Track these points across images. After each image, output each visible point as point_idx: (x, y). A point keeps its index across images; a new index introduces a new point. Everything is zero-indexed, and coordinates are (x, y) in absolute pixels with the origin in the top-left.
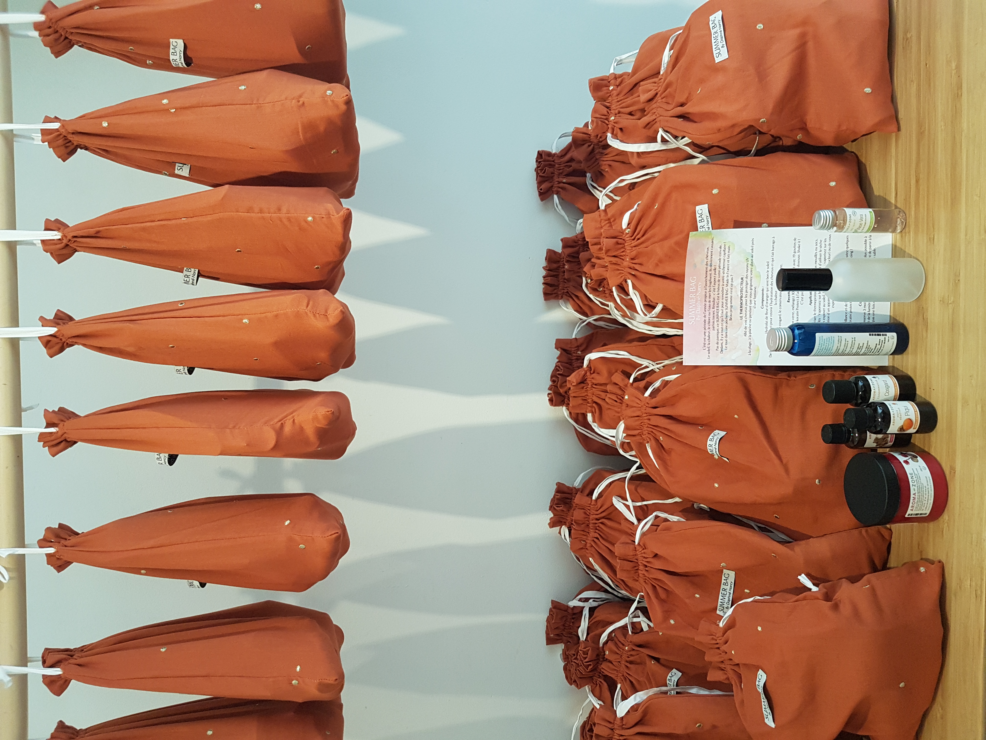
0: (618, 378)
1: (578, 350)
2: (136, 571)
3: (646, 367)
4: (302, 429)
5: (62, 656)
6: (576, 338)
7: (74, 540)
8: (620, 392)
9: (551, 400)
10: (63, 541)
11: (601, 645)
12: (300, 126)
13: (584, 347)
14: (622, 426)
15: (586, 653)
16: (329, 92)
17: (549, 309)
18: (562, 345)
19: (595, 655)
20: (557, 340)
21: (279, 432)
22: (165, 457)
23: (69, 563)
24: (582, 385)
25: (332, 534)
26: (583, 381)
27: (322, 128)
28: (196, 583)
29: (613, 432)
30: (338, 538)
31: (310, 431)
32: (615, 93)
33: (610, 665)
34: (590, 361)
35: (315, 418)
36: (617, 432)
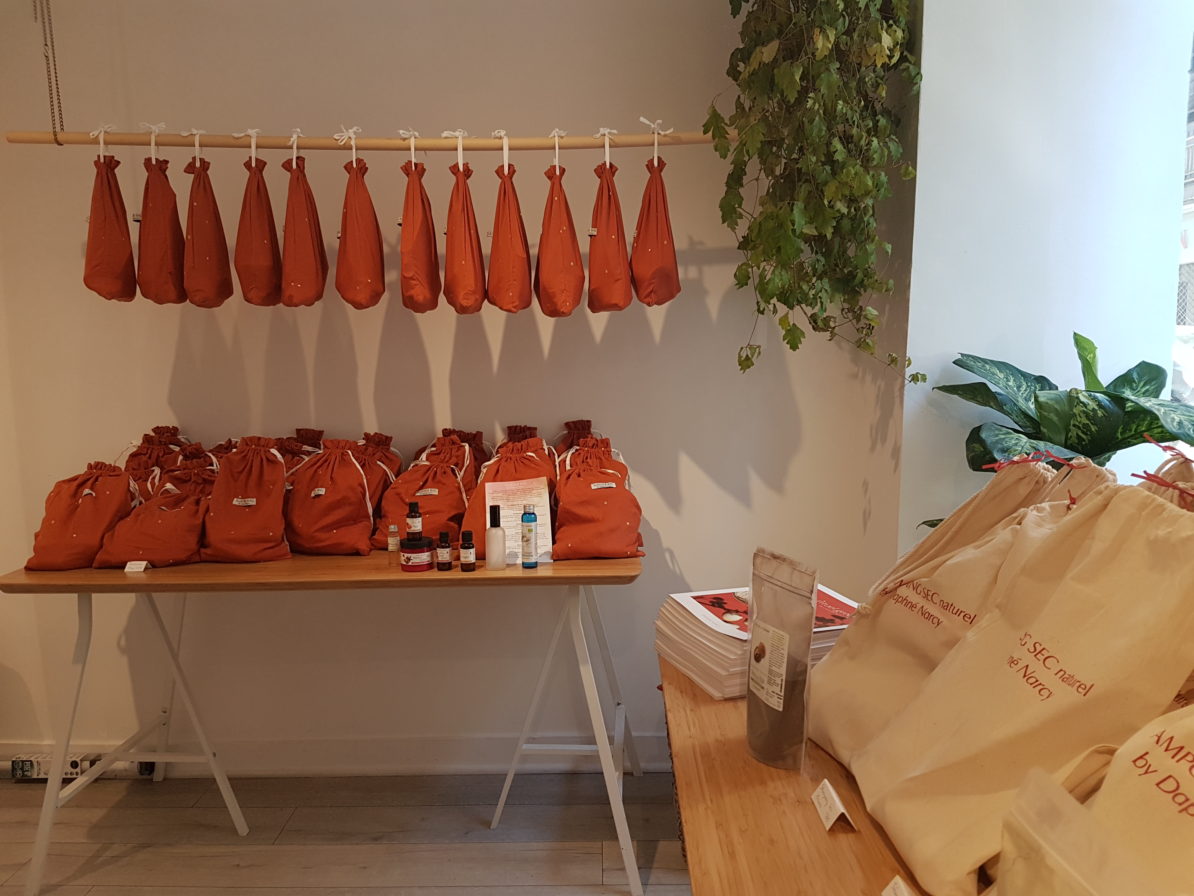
0: (454, 459)
1: (476, 444)
2: (345, 207)
3: (459, 474)
4: (413, 289)
5: (302, 168)
6: (482, 443)
7: (360, 176)
8: (446, 460)
9: (446, 429)
10: (359, 171)
11: (301, 455)
12: (554, 290)
13: (478, 448)
14: (427, 463)
15: (296, 446)
16: (568, 304)
17: (503, 430)
18: (479, 434)
19: (294, 451)
20: (481, 433)
21: (412, 278)
22: (401, 221)
23: (349, 173)
24: (451, 442)
25: (364, 302)
26: (454, 443)
27: (554, 300)
28: (339, 235)
29: (424, 459)
30: (362, 304)
31: (412, 292)
32: (600, 451)
33: (290, 459)
34: (464, 446)
35: (418, 295)
36: (424, 461)
